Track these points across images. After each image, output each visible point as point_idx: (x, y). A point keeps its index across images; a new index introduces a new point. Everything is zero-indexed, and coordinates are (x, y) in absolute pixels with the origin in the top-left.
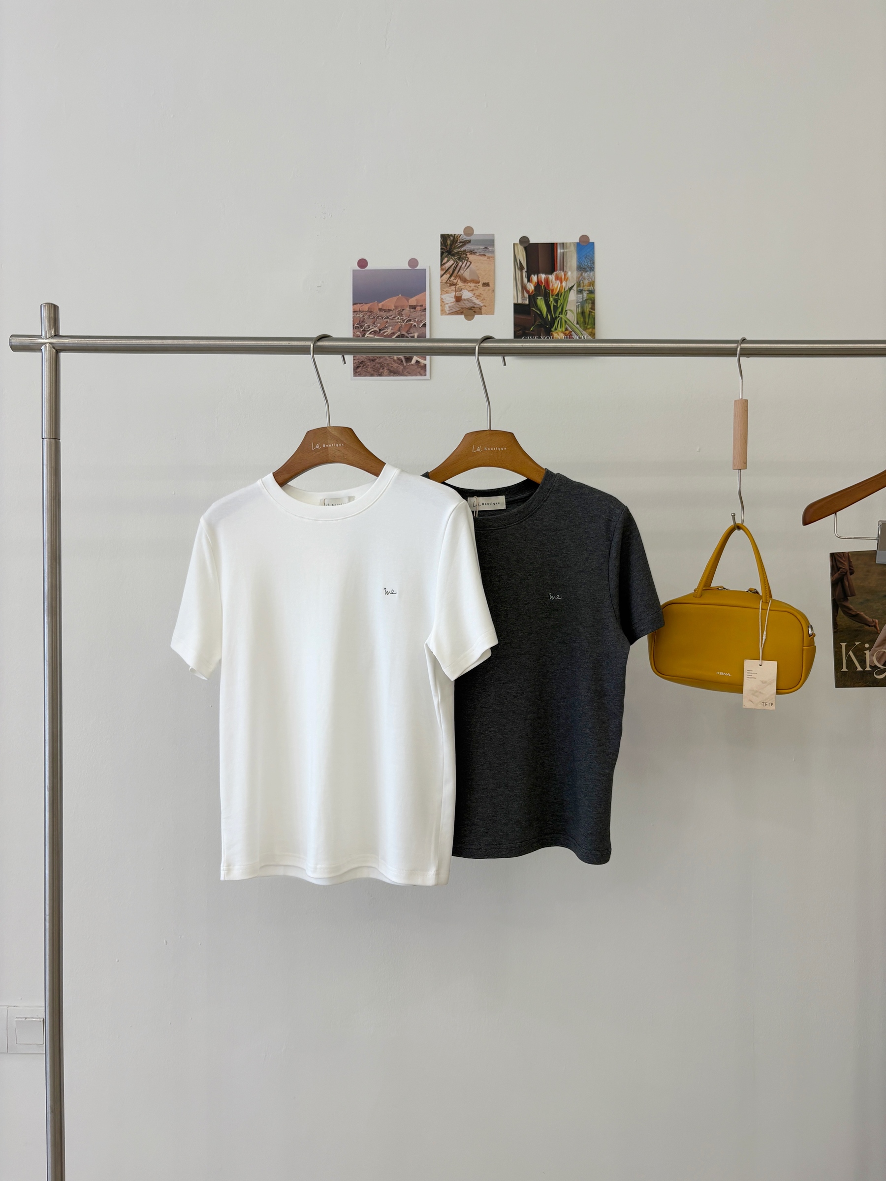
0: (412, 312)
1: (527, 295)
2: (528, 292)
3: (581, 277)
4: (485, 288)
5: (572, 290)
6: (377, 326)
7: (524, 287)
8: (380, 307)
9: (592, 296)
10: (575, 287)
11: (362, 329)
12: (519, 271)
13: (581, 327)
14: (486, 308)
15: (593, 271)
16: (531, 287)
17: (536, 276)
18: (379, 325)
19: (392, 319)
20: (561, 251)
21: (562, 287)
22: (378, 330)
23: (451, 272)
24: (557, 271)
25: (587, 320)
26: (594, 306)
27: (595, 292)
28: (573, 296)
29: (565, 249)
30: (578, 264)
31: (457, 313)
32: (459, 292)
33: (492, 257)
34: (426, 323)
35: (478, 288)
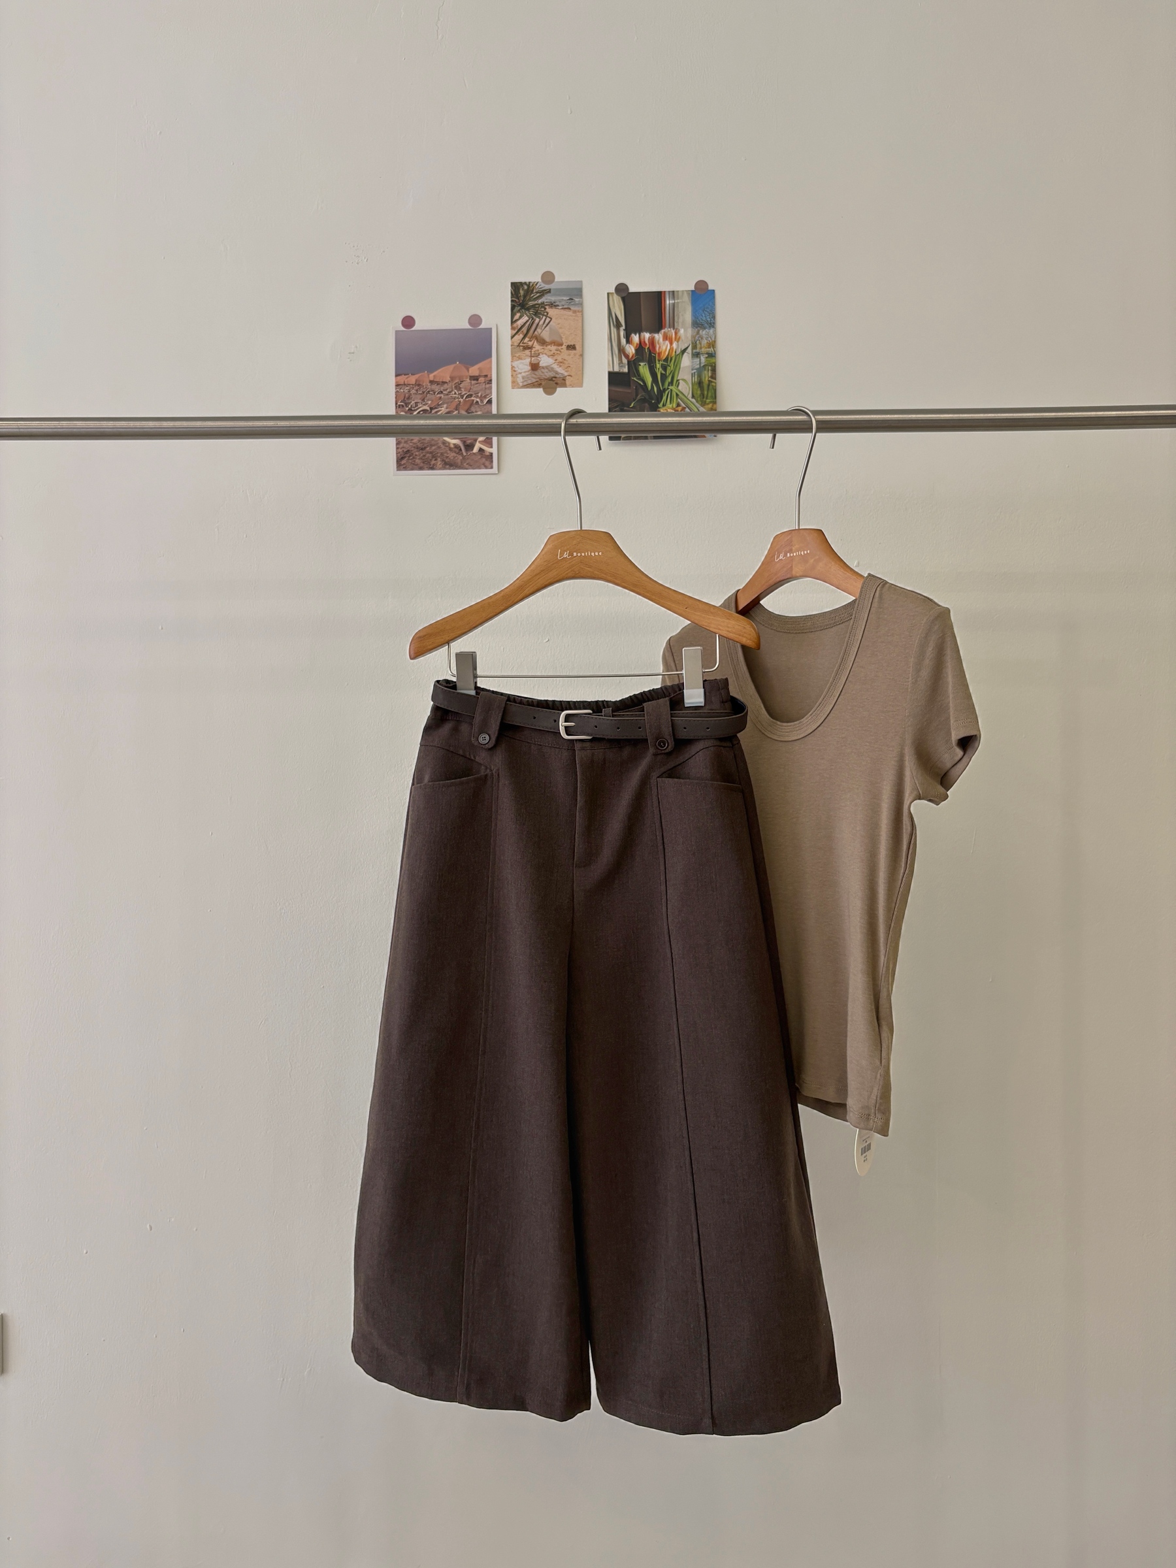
0: (473, 385)
1: (626, 361)
2: (627, 356)
3: (699, 336)
4: (572, 351)
5: (685, 354)
6: (427, 404)
7: (621, 351)
8: (432, 379)
9: (712, 360)
10: (689, 350)
11: (407, 409)
12: (615, 330)
13: (697, 401)
14: (572, 378)
15: (713, 327)
16: (631, 350)
17: (638, 335)
18: (430, 402)
19: (447, 395)
20: (671, 302)
21: (673, 348)
22: (428, 409)
23: (525, 332)
24: (666, 329)
25: (706, 393)
26: (715, 374)
27: (717, 356)
28: (686, 361)
29: (676, 298)
30: (694, 318)
31: (534, 385)
32: (536, 357)
33: (579, 311)
34: (492, 398)
35: (560, 352)
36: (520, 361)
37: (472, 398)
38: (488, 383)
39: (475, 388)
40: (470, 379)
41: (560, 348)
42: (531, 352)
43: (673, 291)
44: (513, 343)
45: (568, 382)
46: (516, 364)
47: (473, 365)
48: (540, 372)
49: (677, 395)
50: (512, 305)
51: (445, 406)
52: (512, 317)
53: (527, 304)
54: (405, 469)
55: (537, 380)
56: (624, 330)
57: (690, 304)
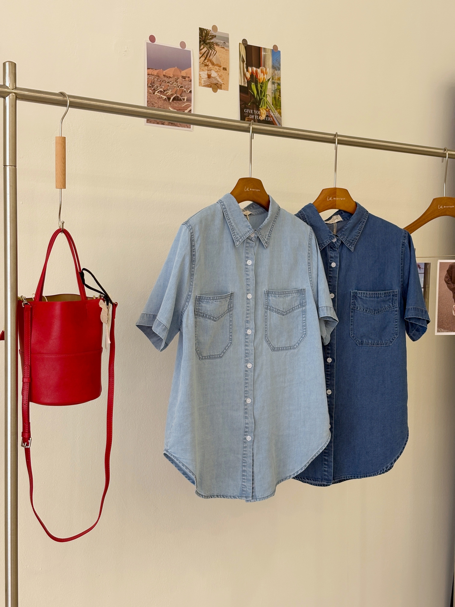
1: (246, 80)
2: (247, 78)
3: (274, 73)
4: (224, 71)
5: (269, 81)
7: (244, 75)
8: (164, 74)
9: (279, 87)
10: (271, 80)
11: (153, 89)
12: (242, 63)
13: (274, 107)
14: (224, 85)
15: (280, 70)
16: (248, 75)
17: (251, 68)
18: (163, 87)
19: (172, 84)
20: (264, 53)
21: (265, 78)
22: (163, 90)
23: (205, 56)
24: (262, 67)
25: (277, 103)
26: (280, 94)
27: (281, 85)
28: (270, 86)
29: (266, 52)
30: (272, 64)
31: (208, 86)
32: (210, 71)
33: (228, 50)
34: (191, 90)
35: (220, 70)
36: (203, 72)
37: (183, 88)
38: (190, 81)
39: (184, 83)
40: (182, 77)
41: (220, 68)
42: (208, 68)
43: (265, 48)
44: (200, 61)
45: (223, 87)
46: (201, 73)
47: (183, 70)
48: (211, 79)
49: (266, 102)
50: (200, 40)
51: (171, 90)
52: (200, 46)
53: (206, 41)
54: (150, 122)
55: (210, 84)
56: (246, 64)
57: (271, 56)
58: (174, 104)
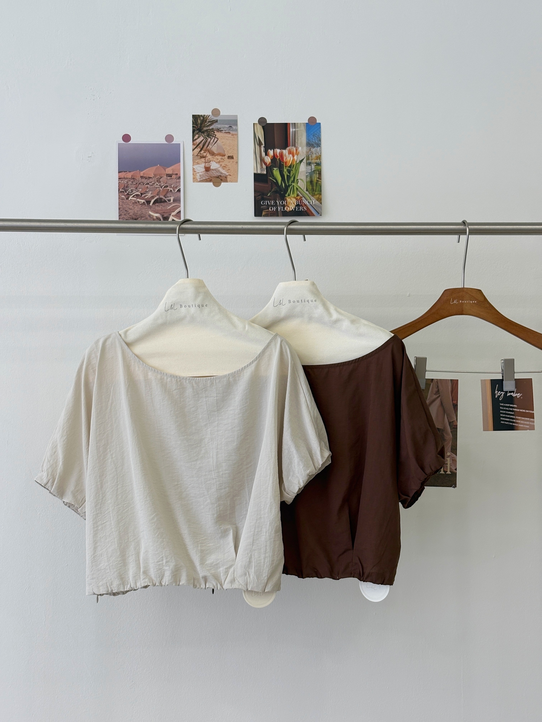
0: (169, 180)
1: (265, 166)
2: (265, 164)
3: (310, 152)
4: (231, 160)
5: (302, 163)
6: (138, 191)
7: (262, 160)
8: (142, 175)
9: (319, 167)
10: (305, 161)
11: (126, 193)
12: (258, 146)
13: (309, 193)
14: (231, 177)
15: (319, 147)
16: (268, 160)
17: (272, 150)
18: (142, 190)
19: (152, 185)
20: (293, 130)
21: (294, 159)
22: (140, 194)
23: (201, 147)
24: (290, 147)
25: (315, 187)
26: (321, 175)
27: (322, 165)
28: (303, 168)
29: (296, 128)
30: (307, 141)
31: (207, 181)
32: (208, 163)
33: (235, 135)
34: (180, 188)
35: (224, 160)
36: (198, 165)
37: (168, 188)
38: (178, 179)
39: (170, 182)
40: (166, 176)
41: (223, 157)
42: (205, 159)
43: (295, 123)
44: (194, 153)
45: (228, 179)
46: (196, 166)
47: (169, 167)
48: (211, 172)
49: (297, 189)
50: (193, 129)
51: (151, 192)
52: (194, 137)
53: (203, 129)
55: (209, 177)
56: (264, 147)
57: (305, 132)
58: (156, 207)
